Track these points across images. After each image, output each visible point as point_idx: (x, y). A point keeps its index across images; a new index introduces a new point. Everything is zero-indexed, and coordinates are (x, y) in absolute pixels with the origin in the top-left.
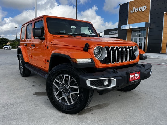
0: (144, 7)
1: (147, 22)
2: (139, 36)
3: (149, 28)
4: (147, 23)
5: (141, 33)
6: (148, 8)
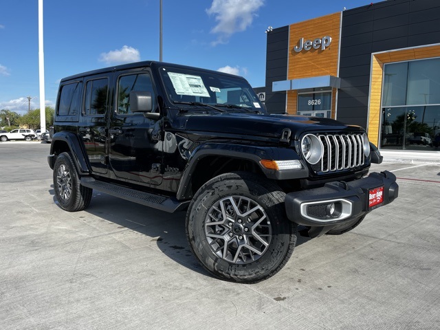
0: (327, 40)
1: (333, 75)
2: (314, 108)
3: (339, 89)
4: (332, 78)
5: (319, 102)
6: (335, 42)
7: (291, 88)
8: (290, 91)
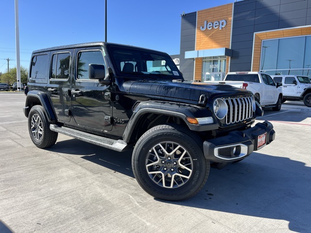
0: (223, 23)
1: (227, 47)
2: (213, 70)
3: (231, 58)
5: (217, 66)
7: (198, 56)
8: (197, 59)
